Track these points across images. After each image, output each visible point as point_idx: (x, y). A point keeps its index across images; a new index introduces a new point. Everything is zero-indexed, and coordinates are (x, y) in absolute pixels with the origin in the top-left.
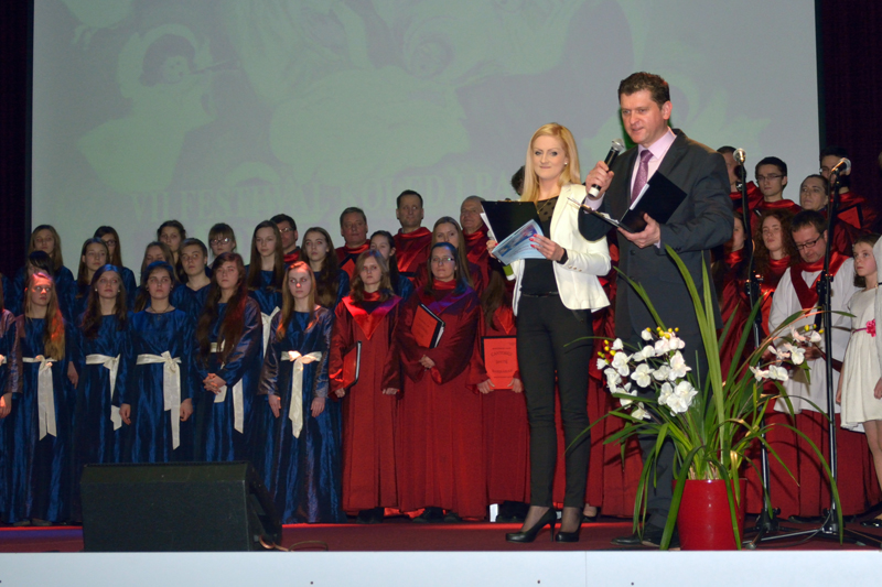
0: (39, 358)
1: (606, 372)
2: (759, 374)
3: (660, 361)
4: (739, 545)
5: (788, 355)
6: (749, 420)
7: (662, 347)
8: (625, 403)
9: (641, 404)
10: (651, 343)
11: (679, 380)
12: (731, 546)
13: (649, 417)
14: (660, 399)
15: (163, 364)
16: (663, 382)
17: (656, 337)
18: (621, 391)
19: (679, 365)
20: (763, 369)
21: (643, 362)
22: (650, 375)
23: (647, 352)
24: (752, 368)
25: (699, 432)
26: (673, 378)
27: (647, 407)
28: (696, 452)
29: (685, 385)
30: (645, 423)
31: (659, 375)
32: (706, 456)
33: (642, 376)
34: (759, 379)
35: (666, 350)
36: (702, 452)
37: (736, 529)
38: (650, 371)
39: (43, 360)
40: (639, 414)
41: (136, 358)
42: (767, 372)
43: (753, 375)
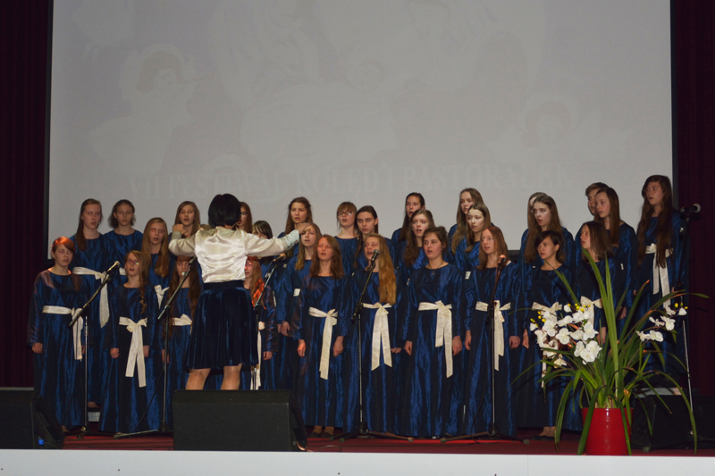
0: (378, 305)
1: (536, 332)
2: (643, 336)
3: (576, 327)
4: (630, 452)
5: (663, 324)
6: (636, 366)
7: (577, 317)
8: (550, 354)
9: (561, 355)
10: (570, 314)
11: (589, 340)
12: (625, 453)
13: (565, 364)
14: (575, 353)
15: (437, 310)
16: (577, 341)
17: (574, 311)
18: (546, 346)
19: (590, 330)
20: (645, 333)
21: (564, 327)
22: (569, 336)
23: (567, 320)
24: (638, 332)
25: (602, 376)
26: (585, 338)
27: (565, 358)
28: (599, 390)
29: (593, 344)
30: (565, 369)
31: (576, 336)
32: (606, 392)
33: (564, 337)
34: (643, 340)
35: (581, 319)
36: (604, 390)
37: (628, 441)
38: (569, 333)
39: (380, 306)
40: (559, 362)
41: (418, 305)
42: (648, 335)
43: (639, 337)
